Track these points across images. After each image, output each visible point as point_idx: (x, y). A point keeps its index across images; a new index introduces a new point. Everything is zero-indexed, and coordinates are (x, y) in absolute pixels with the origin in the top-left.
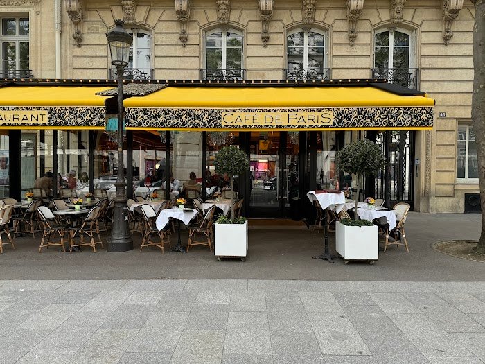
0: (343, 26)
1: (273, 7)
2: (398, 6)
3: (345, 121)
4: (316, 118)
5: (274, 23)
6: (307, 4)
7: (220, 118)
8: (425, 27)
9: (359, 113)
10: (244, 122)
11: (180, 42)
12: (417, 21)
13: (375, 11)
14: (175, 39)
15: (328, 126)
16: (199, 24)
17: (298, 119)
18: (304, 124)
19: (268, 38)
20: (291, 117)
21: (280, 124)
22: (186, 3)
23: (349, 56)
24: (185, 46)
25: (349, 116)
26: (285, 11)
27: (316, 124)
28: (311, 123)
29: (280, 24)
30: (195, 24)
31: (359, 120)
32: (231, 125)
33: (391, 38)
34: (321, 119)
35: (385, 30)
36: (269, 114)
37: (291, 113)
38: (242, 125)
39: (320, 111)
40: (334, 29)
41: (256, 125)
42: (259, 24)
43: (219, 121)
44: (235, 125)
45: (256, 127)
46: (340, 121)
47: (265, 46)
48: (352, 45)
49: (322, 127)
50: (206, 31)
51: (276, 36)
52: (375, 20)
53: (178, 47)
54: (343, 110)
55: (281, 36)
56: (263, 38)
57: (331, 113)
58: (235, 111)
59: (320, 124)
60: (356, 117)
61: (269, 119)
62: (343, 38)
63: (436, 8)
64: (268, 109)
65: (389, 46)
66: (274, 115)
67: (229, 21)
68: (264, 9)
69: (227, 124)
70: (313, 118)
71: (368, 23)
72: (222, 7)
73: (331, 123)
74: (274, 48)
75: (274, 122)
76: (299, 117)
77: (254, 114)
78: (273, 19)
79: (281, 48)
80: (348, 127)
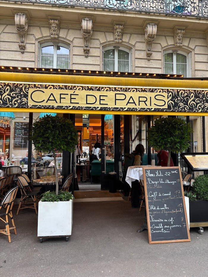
0: (142, 46)
1: (92, 28)
2: (179, 34)
3: (181, 104)
4: (149, 100)
5: (93, 41)
6: (116, 29)
7: (26, 96)
8: (197, 51)
9: (196, 97)
10: (58, 101)
11: (19, 50)
12: (192, 46)
13: (164, 38)
14: (15, 47)
15: (162, 110)
16: (35, 37)
17: (126, 101)
18: (135, 107)
19: (89, 51)
20: (118, 97)
21: (105, 106)
22: (24, 19)
23: (147, 67)
24: (23, 53)
25: (185, 99)
26: (101, 33)
27: (149, 107)
28: (142, 105)
29: (97, 42)
30: (32, 37)
31: (197, 104)
32: (41, 104)
33: (175, 57)
34: (154, 101)
35: (170, 52)
36: (91, 93)
37: (118, 92)
38: (56, 105)
39: (152, 91)
40: (137, 48)
41: (75, 105)
42: (82, 41)
43: (24, 99)
44: (47, 104)
45: (74, 108)
46: (176, 105)
47: (87, 57)
48: (149, 60)
49: (155, 110)
50: (41, 43)
51: (94, 50)
52: (164, 44)
53: (17, 53)
54: (178, 92)
55: (99, 50)
56: (84, 51)
57: (165, 94)
58: (46, 88)
59: (153, 107)
60: (194, 100)
61: (91, 100)
62: (143, 55)
63: (203, 38)
64: (90, 86)
65: (174, 63)
66: (97, 94)
67: (59, 37)
68: (86, 28)
69: (36, 104)
70: (145, 99)
71: (159, 45)
72: (53, 25)
73: (166, 107)
74: (93, 58)
75: (98, 102)
76: (128, 98)
77: (71, 92)
78: (93, 38)
79: (98, 58)
80: (185, 111)
